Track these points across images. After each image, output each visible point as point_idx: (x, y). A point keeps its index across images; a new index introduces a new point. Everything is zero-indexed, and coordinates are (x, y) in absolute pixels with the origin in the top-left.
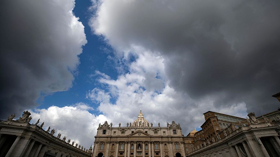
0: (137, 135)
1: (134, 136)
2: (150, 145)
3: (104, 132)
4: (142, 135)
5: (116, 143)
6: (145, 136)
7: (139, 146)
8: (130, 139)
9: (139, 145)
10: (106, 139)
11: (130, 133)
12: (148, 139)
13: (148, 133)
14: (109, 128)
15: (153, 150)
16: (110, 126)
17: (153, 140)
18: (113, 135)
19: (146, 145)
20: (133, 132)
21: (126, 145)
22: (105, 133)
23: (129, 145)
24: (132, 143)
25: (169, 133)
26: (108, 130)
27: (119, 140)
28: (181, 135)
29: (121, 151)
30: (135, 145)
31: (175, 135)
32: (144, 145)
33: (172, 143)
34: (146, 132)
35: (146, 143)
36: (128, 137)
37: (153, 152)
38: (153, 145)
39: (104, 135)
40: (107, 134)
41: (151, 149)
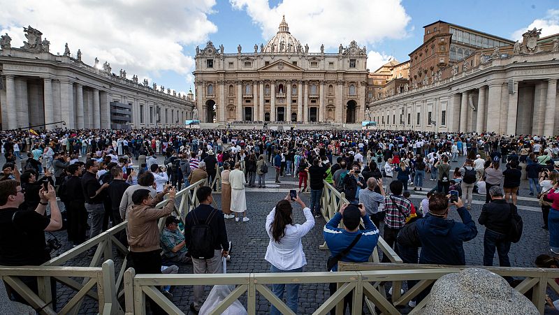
0: (276, 68)
1: (270, 70)
2: (300, 86)
3: (210, 64)
4: (286, 68)
5: (237, 82)
6: (292, 70)
7: (281, 88)
8: (263, 77)
9: (281, 86)
10: (216, 76)
11: (263, 64)
12: (299, 77)
13: (299, 64)
14: (218, 56)
15: (306, 96)
16: (220, 51)
17: (308, 78)
18: (227, 69)
19: (294, 87)
20: (267, 63)
21: (255, 86)
22: (211, 66)
23: (261, 86)
24: (267, 83)
25: (341, 65)
26: (217, 60)
27: (241, 77)
28: (364, 70)
29: (246, 96)
30: (273, 87)
31: (353, 70)
32: (289, 87)
33: (343, 83)
34: (295, 63)
35: (294, 83)
36: (258, 72)
37: (306, 99)
38: (306, 86)
39: (210, 70)
40: (216, 67)
41: (303, 94)
